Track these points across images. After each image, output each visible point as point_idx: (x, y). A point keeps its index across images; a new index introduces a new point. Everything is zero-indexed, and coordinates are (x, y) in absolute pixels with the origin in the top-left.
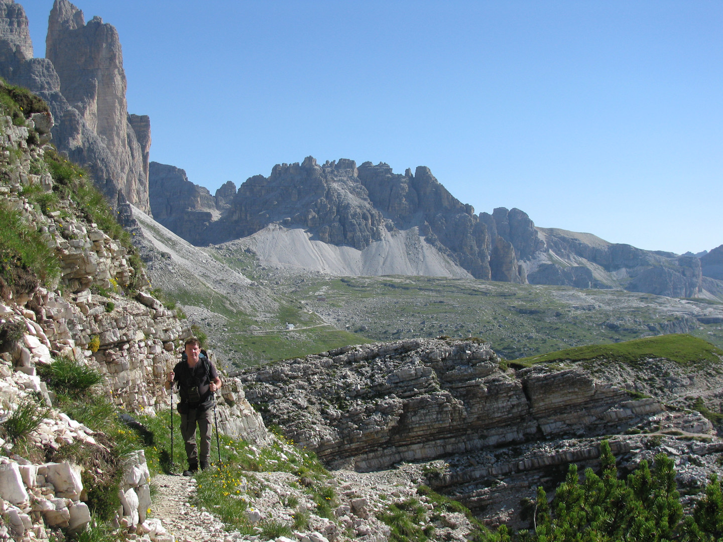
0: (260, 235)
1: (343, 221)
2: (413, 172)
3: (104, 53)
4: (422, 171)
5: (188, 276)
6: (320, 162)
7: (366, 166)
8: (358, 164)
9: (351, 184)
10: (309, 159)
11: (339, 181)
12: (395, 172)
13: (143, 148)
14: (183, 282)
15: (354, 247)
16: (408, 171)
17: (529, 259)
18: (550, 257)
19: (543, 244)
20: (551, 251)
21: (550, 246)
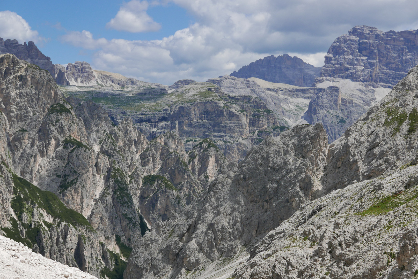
2: (27, 44)
4: (31, 44)
7: (8, 40)
8: (5, 40)
12: (20, 43)
16: (25, 43)
17: (88, 83)
18: (97, 82)
19: (95, 77)
20: (98, 80)
21: (98, 78)
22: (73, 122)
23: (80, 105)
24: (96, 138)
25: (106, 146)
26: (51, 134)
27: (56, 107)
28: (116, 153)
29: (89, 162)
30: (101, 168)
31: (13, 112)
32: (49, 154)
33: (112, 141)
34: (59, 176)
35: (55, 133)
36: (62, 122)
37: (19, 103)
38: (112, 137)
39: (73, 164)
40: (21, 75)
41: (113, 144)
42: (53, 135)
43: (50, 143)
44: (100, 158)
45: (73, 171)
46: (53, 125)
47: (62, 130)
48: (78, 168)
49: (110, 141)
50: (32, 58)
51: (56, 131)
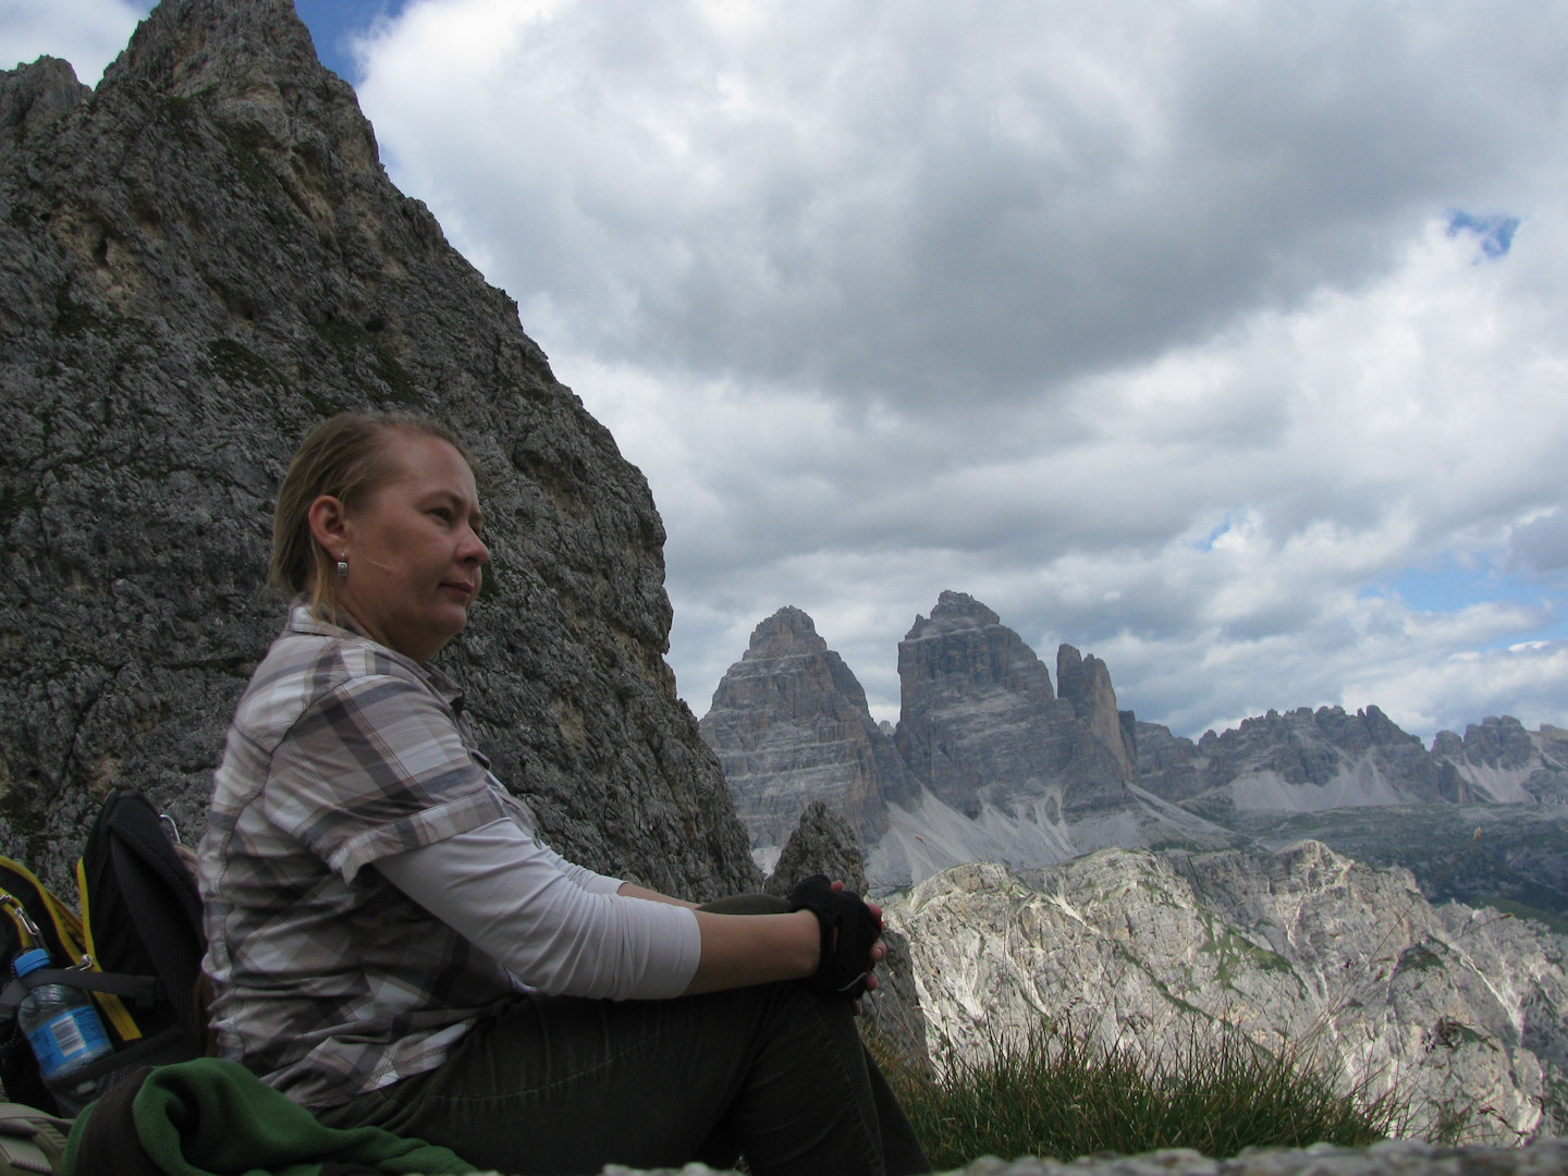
0: (1235, 784)
1: (1304, 762)
2: (1365, 711)
3: (1098, 679)
4: (1373, 710)
5: (1171, 830)
6: (1281, 713)
7: (1323, 711)
9: (1311, 729)
10: (1272, 713)
11: (1300, 727)
12: (1348, 713)
13: (1132, 735)
14: (1168, 835)
15: (1316, 783)
16: (1360, 711)
17: (1522, 767)
18: (1544, 762)
19: (1536, 749)
20: (1546, 756)
21: (1546, 751)
22: (1449, 986)
23: (1471, 921)
24: (1513, 994)
25: (1536, 1016)
26: (1409, 1013)
27: (1412, 956)
28: (1558, 1034)
29: (1492, 1072)
30: (1523, 1079)
31: (1332, 964)
32: (1408, 1053)
33: (1546, 1006)
34: (1433, 1103)
35: (1417, 1012)
36: (1427, 987)
37: (1341, 946)
38: (1545, 997)
39: (1460, 1078)
40: (1340, 888)
41: (1548, 1013)
42: (1412, 1016)
43: (1408, 1032)
44: (1516, 1058)
45: (1459, 1093)
46: (1411, 995)
47: (1428, 1003)
48: (1471, 1086)
49: (1542, 1004)
50: (1379, 743)
51: (1418, 1007)
